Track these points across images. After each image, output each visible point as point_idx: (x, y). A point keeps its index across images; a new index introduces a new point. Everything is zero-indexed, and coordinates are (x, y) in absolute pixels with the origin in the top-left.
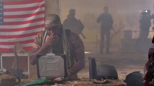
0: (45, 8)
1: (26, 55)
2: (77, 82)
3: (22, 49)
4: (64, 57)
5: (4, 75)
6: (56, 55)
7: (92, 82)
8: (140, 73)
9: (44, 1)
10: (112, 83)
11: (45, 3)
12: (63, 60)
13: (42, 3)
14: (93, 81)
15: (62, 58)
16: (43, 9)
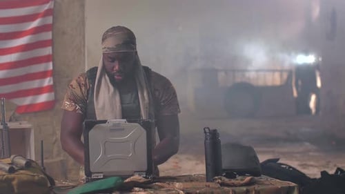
0: (53, 18)
1: (25, 125)
2: (181, 184)
3: (12, 113)
4: (146, 126)
5: (21, 171)
6: (129, 122)
7: (218, 182)
8: (279, 162)
9: (50, 2)
10: (263, 184)
11: (52, 7)
12: (144, 132)
13: (46, 7)
14: (220, 181)
15: (142, 129)
16: (49, 20)
